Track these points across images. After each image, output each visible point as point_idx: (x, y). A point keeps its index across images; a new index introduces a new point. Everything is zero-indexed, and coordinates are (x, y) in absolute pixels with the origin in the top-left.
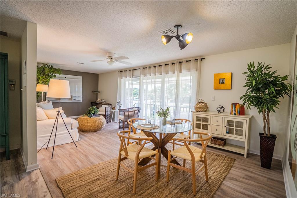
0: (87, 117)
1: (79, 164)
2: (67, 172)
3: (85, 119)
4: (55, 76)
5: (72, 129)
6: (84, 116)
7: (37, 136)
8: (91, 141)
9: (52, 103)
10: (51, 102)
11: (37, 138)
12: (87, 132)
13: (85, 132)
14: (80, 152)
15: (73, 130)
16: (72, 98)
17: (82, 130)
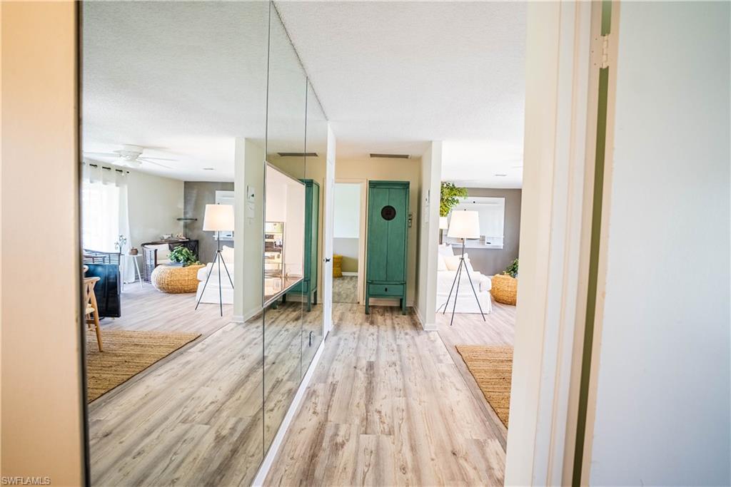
0: (509, 277)
1: (487, 339)
2: (469, 343)
3: (504, 279)
4: (457, 201)
5: (480, 291)
6: (503, 274)
7: (438, 293)
8: (510, 318)
9: (453, 248)
10: (451, 246)
11: (437, 297)
12: (507, 304)
13: (503, 303)
14: (489, 326)
15: (482, 293)
16: (484, 240)
17: (498, 300)
